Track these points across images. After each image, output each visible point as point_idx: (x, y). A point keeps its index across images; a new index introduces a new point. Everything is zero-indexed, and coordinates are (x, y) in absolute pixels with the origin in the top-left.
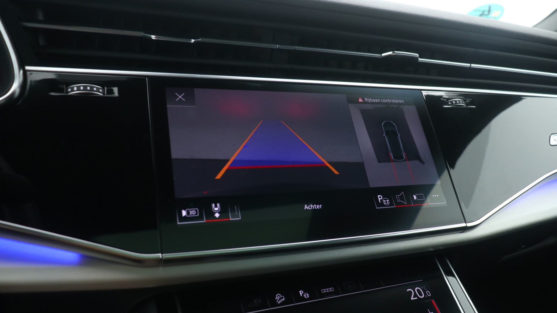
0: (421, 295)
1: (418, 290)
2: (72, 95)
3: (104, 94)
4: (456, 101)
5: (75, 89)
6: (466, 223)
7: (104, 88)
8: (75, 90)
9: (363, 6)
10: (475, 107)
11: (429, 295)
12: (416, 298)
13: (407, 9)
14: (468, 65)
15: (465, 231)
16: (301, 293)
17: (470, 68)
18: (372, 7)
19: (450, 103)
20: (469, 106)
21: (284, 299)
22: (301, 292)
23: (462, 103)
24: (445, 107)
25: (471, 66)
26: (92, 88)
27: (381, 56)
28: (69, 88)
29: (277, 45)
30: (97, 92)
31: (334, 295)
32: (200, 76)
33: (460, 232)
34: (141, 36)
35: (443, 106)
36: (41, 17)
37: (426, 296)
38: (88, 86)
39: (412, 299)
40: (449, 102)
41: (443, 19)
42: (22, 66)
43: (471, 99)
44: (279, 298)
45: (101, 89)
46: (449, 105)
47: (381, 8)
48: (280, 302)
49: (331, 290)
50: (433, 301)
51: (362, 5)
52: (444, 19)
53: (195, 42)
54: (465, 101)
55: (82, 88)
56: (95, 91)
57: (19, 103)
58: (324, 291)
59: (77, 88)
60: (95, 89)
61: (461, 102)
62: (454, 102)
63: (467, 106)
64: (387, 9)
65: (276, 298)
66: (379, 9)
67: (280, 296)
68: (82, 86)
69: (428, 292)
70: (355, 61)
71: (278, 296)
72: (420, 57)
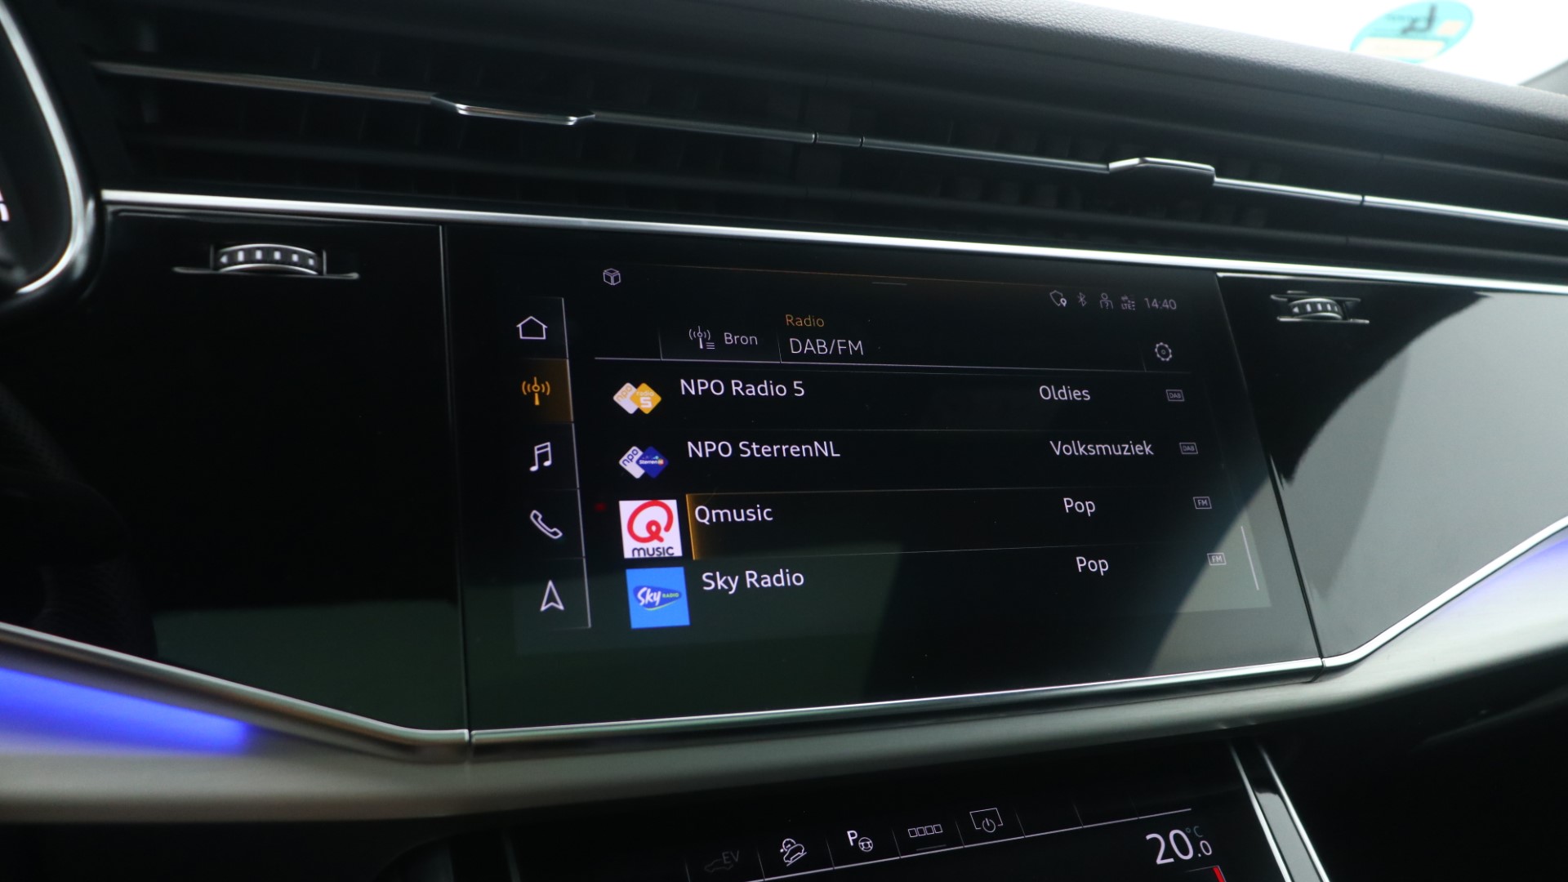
0: (1186, 853)
1: (1177, 837)
2: (230, 273)
3: (320, 272)
4: (1314, 305)
5: (241, 256)
6: (1322, 657)
7: (320, 255)
8: (240, 259)
9: (1062, 29)
10: (1367, 322)
11: (1208, 851)
12: (1171, 860)
13: (1188, 37)
14: (1355, 198)
15: (1319, 679)
16: (851, 836)
17: (1361, 208)
18: (1086, 30)
19: (1296, 310)
20: (1351, 320)
21: (802, 854)
22: (853, 835)
23: (1333, 311)
24: (1283, 319)
25: (1363, 201)
26: (286, 254)
27: (1108, 169)
28: (223, 254)
29: (811, 132)
30: (301, 266)
31: (944, 845)
32: (589, 222)
33: (1305, 680)
34: (428, 103)
35: (1278, 318)
36: (147, 42)
37: (1200, 855)
38: (277, 249)
39: (1159, 861)
40: (1294, 306)
41: (1290, 69)
42: (91, 189)
43: (1359, 300)
44: (790, 850)
45: (311, 257)
46: (1293, 315)
47: (1114, 35)
48: (791, 862)
49: (935, 829)
50: (1218, 870)
51: (1058, 26)
52: (1294, 69)
53: (578, 124)
54: (1339, 303)
55: (259, 255)
56: (295, 264)
57: (87, 293)
58: (916, 832)
59: (245, 256)
60: (295, 258)
61: (1329, 307)
62: (1309, 308)
63: (1345, 318)
64: (1129, 38)
65: (782, 851)
66: (1107, 38)
67: (792, 844)
68: (258, 249)
69: (1204, 844)
70: (1030, 182)
71: (786, 844)
72: (1219, 175)
